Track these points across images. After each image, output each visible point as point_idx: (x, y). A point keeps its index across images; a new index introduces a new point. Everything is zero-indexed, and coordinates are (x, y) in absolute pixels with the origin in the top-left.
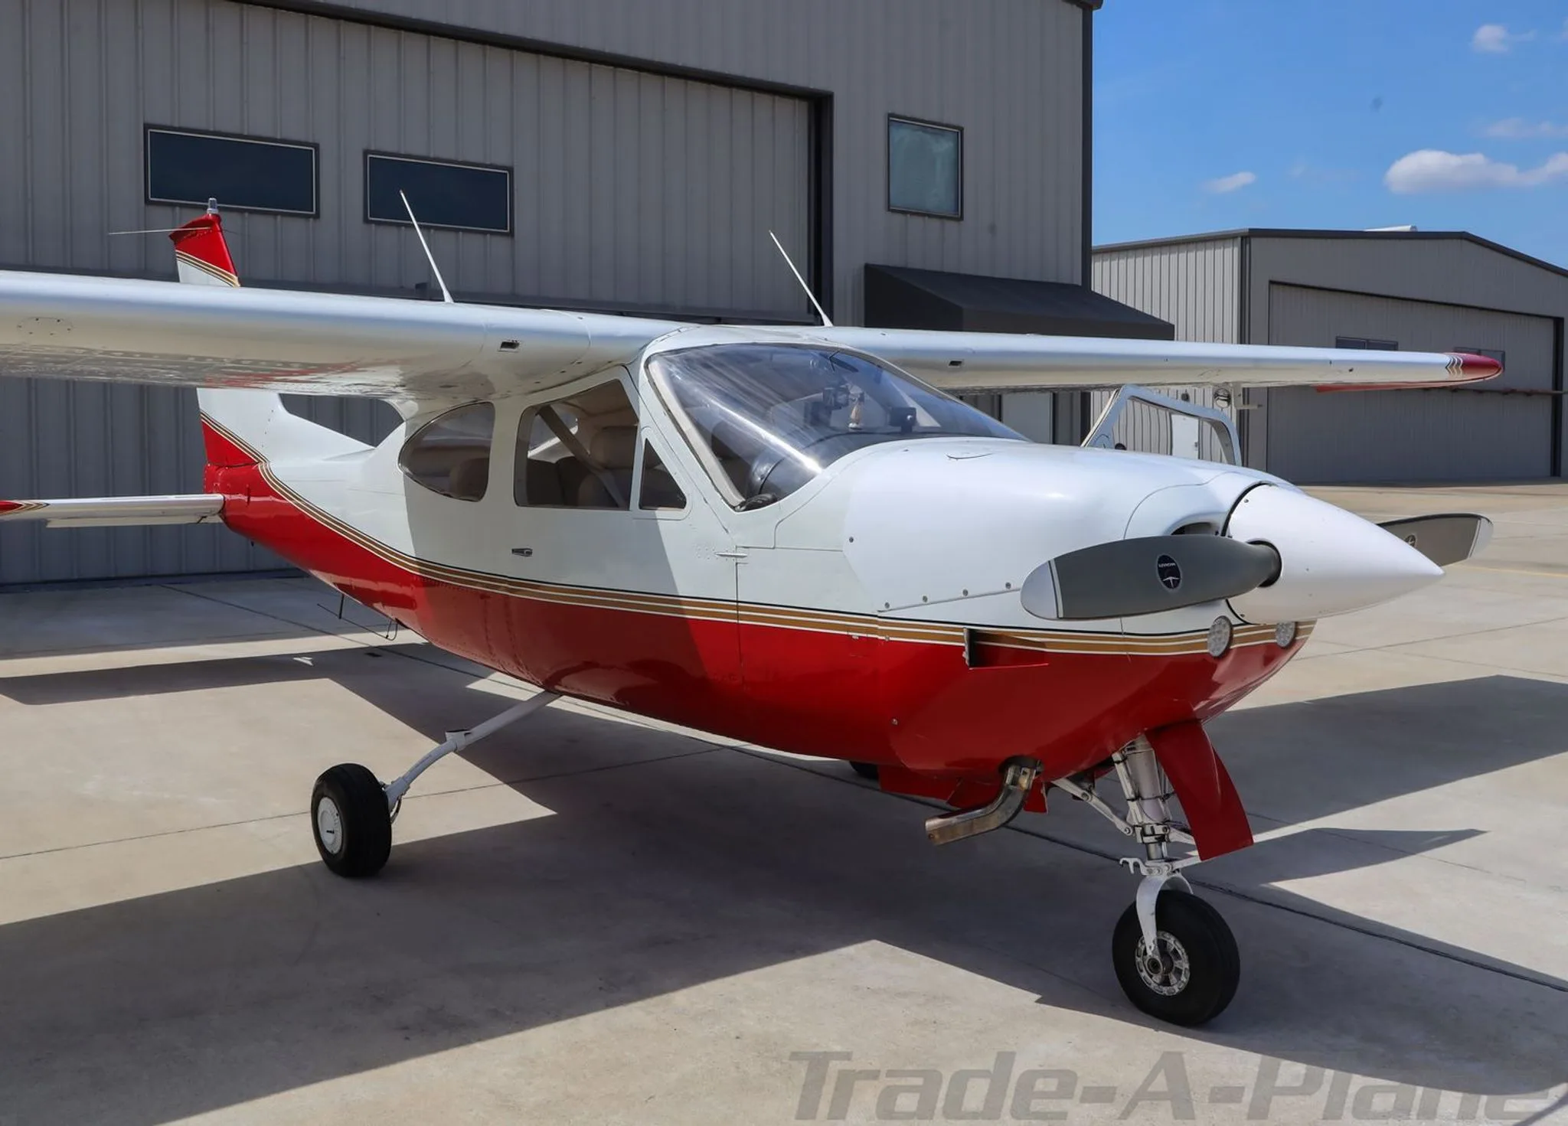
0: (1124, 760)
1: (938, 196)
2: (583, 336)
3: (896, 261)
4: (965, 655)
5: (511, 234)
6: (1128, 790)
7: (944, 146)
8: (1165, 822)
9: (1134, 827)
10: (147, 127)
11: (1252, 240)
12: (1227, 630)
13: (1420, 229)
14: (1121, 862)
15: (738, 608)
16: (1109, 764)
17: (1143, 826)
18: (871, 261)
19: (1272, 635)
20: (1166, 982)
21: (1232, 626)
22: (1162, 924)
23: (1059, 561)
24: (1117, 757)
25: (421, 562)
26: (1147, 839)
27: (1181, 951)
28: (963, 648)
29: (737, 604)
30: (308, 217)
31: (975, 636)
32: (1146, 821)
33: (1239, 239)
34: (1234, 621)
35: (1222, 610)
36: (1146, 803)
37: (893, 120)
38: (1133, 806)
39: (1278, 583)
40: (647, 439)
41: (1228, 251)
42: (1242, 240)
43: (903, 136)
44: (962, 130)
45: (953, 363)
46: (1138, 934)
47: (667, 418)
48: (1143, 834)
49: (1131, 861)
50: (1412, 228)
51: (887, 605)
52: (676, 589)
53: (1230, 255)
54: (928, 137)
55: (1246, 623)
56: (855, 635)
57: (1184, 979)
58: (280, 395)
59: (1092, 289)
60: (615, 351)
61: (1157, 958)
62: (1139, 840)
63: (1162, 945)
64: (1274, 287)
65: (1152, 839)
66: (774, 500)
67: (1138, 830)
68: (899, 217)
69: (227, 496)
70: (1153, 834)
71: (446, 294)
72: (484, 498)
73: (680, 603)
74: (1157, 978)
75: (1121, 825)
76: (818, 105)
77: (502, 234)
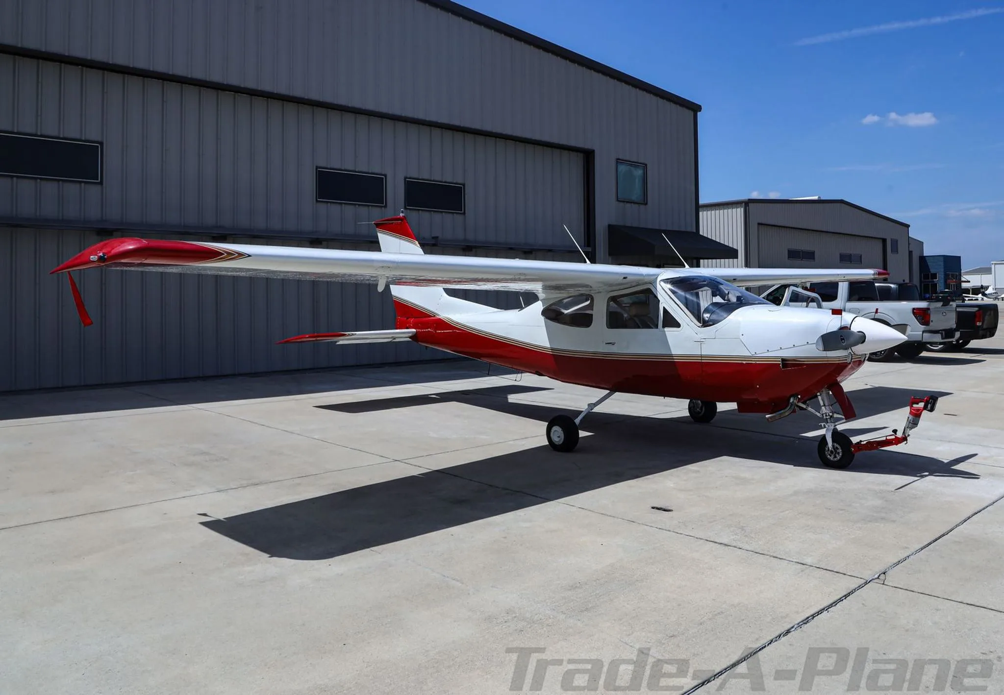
0: (820, 395)
1: (636, 195)
2: (642, 275)
3: (621, 223)
4: (781, 365)
5: (464, 213)
6: (822, 403)
7: (639, 172)
8: (833, 413)
9: (823, 414)
10: (317, 168)
11: (750, 204)
12: (851, 356)
13: (822, 198)
14: (820, 424)
15: (701, 357)
16: (816, 396)
17: (826, 413)
18: (610, 223)
19: (860, 358)
20: (835, 457)
21: (852, 355)
22: (833, 441)
23: (822, 336)
24: (818, 394)
25: (552, 349)
26: (827, 417)
27: (839, 447)
28: (780, 364)
29: (701, 356)
30: (382, 207)
31: (783, 360)
32: (827, 412)
33: (744, 204)
34: (852, 353)
35: (850, 351)
36: (826, 407)
37: (619, 161)
38: (823, 408)
39: (865, 343)
40: (664, 307)
41: (739, 210)
42: (745, 205)
43: (622, 168)
44: (646, 165)
45: (734, 279)
46: (827, 444)
47: (671, 300)
48: (826, 416)
49: (822, 424)
50: (819, 197)
51: (756, 353)
52: (671, 352)
53: (739, 212)
54: (632, 168)
55: (855, 354)
56: (744, 362)
57: (840, 454)
58: (444, 288)
59: (701, 233)
60: (647, 279)
61: (833, 450)
62: (825, 417)
63: (833, 446)
64: (760, 226)
65: (829, 417)
66: (714, 324)
67: (824, 415)
68: (621, 204)
69: (418, 330)
70: (829, 415)
71: (587, 260)
72: (591, 327)
73: (673, 357)
74: (833, 456)
75: (818, 414)
76: (588, 156)
77: (461, 213)
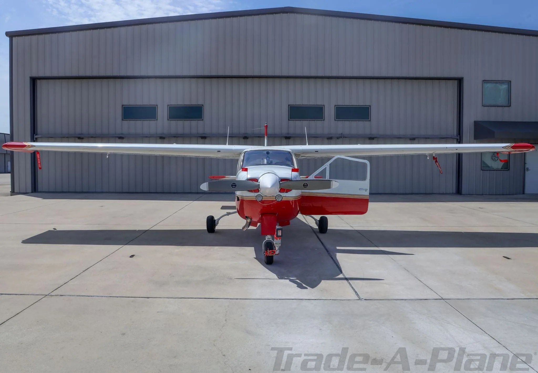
1: (501, 101)
3: (485, 119)
5: (370, 121)
10: (289, 105)
18: (477, 120)
30: (322, 120)
37: (485, 82)
43: (488, 86)
44: (510, 81)
54: (498, 85)
68: (486, 108)
76: (460, 81)
77: (368, 121)
